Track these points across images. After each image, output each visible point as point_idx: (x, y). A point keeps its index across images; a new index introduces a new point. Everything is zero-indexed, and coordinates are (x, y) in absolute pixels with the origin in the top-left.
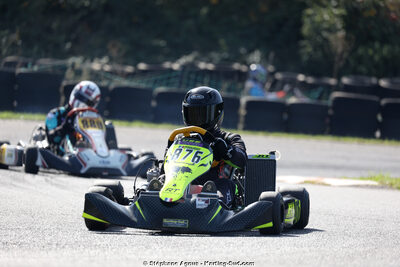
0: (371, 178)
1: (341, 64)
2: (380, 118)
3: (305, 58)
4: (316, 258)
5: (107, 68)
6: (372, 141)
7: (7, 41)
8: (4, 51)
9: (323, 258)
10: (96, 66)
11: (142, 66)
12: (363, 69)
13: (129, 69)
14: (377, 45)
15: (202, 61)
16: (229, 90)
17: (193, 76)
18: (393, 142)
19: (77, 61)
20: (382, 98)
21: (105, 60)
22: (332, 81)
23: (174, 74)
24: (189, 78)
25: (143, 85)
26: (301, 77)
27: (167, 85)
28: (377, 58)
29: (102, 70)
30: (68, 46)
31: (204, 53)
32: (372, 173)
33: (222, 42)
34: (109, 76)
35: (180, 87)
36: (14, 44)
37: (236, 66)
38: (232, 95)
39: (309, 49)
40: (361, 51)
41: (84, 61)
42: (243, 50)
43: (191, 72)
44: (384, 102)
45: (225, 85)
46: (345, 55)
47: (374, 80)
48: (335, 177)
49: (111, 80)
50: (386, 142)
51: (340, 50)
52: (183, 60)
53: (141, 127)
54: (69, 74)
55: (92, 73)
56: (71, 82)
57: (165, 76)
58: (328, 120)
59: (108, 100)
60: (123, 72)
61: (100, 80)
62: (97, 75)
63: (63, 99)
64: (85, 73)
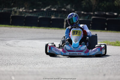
1: (95, 8)
2: (106, 24)
3: (84, 6)
4: (87, 66)
5: (24, 11)
6: (104, 31)
9: (89, 66)
10: (21, 10)
11: (35, 10)
12: (101, 9)
13: (31, 11)
14: (105, 2)
15: (52, 8)
16: (61, 16)
17: (50, 13)
18: (110, 31)
19: (15, 9)
20: (107, 18)
21: (23, 8)
22: (92, 13)
23: (44, 12)
24: (49, 13)
25: (35, 16)
26: (83, 12)
27: (42, 15)
28: (105, 6)
29: (23, 11)
30: (12, 4)
31: (53, 6)
32: (104, 41)
33: (58, 2)
34: (25, 13)
35: (46, 16)
37: (63, 9)
38: (62, 18)
39: (85, 4)
40: (100, 4)
41: (17, 9)
42: (65, 5)
43: (49, 11)
44: (107, 19)
45: (60, 15)
46: (96, 5)
47: (104, 13)
49: (25, 14)
50: (108, 31)
51: (94, 4)
52: (47, 8)
53: (35, 28)
54: (13, 13)
55: (20, 12)
56: (13, 15)
57: (42, 13)
58: (91, 25)
59: (24, 20)
60: (29, 12)
61: (22, 14)
62: (21, 13)
63: (11, 20)
64: (17, 12)
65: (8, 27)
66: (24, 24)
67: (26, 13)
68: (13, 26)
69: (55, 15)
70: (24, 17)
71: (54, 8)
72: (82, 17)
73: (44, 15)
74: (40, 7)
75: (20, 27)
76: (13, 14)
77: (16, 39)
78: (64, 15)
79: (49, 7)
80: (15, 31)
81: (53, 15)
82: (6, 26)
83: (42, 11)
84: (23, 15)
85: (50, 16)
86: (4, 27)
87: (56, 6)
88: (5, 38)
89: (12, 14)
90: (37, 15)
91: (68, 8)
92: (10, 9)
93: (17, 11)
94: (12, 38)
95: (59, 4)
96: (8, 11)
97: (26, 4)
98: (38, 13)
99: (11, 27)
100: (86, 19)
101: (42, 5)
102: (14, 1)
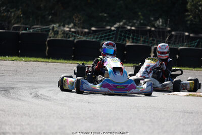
3: (189, 22)
5: (73, 30)
7: (14, 15)
8: (13, 21)
10: (66, 29)
11: (93, 29)
13: (86, 30)
15: (128, 25)
16: (144, 42)
19: (56, 26)
23: (112, 33)
24: (121, 35)
25: (94, 40)
26: (187, 34)
29: (70, 31)
30: (50, 17)
31: (130, 20)
33: (140, 13)
34: (74, 34)
35: (115, 39)
36: (18, 17)
37: (149, 28)
38: (146, 44)
41: (59, 26)
45: (142, 39)
49: (75, 37)
52: (117, 25)
54: (51, 34)
55: (64, 32)
56: (52, 38)
59: (73, 48)
60: (82, 32)
61: (69, 38)
62: (67, 34)
63: (47, 48)
64: (60, 33)
65: (42, 62)
66: (73, 56)
67: (77, 35)
68: (50, 60)
69: (133, 39)
70: (72, 41)
71: (131, 26)
72: (185, 44)
73: (112, 38)
74: (104, 24)
75: (66, 61)
76: (51, 36)
78: (151, 39)
79: (121, 23)
80: (56, 69)
81: (129, 38)
82: (38, 59)
83: (108, 29)
84: (71, 39)
85: (124, 40)
86: (34, 61)
87: (135, 21)
88: (36, 83)
89: (50, 38)
90: (98, 39)
91: (158, 26)
92: (45, 27)
93: (60, 30)
94: (49, 82)
95: (142, 17)
96: (41, 31)
97: (76, 18)
98: (99, 34)
99: (48, 62)
100: (194, 46)
101: (107, 19)
102: (53, 12)
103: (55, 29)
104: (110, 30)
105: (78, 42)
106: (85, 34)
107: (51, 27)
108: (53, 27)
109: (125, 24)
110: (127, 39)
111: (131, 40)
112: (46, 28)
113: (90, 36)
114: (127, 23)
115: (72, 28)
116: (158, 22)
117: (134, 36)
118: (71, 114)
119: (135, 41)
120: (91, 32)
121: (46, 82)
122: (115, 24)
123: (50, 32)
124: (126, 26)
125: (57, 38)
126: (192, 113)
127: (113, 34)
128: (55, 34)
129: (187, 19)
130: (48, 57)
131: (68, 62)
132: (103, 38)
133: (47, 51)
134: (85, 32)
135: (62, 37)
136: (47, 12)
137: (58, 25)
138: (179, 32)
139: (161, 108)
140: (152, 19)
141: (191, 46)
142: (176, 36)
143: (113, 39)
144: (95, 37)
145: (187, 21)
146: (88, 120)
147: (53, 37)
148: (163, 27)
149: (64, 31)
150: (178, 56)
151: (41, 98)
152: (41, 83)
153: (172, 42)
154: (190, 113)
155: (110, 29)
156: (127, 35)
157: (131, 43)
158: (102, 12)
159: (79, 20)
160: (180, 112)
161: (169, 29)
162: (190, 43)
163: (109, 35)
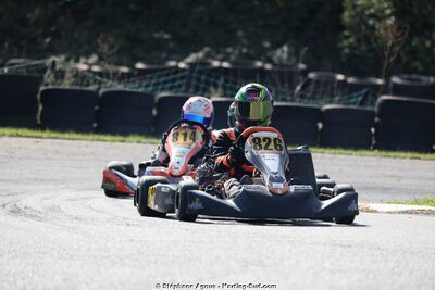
0: (428, 202)
1: (392, 59)
3: (347, 51)
5: (96, 68)
6: (428, 156)
10: (82, 66)
11: (140, 66)
12: (417, 64)
13: (125, 69)
15: (215, 59)
17: (203, 78)
19: (59, 59)
21: (94, 58)
22: (380, 82)
23: (179, 75)
24: (199, 80)
25: (141, 90)
26: (340, 77)
27: (171, 89)
29: (89, 71)
30: (48, 40)
31: (218, 48)
33: (240, 33)
34: (97, 77)
37: (259, 64)
40: (415, 41)
41: (67, 60)
46: (397, 48)
47: (432, 80)
48: (382, 201)
49: (100, 83)
52: (192, 58)
54: (49, 77)
55: (77, 74)
56: (50, 87)
57: (171, 77)
58: (373, 130)
59: (96, 108)
60: (115, 74)
61: (88, 85)
62: (84, 77)
63: (41, 108)
64: (68, 75)
65: (28, 137)
66: (95, 125)
67: (105, 80)
68: (47, 133)
69: (225, 88)
70: (95, 94)
71: (222, 60)
72: (337, 98)
73: (180, 86)
74: (164, 55)
75: (80, 136)
76: (49, 82)
77: (61, 186)
79: (201, 55)
80: (58, 152)
81: (216, 86)
82: (20, 131)
83: (171, 68)
84: (92, 88)
86: (11, 136)
87: (230, 50)
88: (16, 182)
89: (47, 85)
90: (150, 89)
91: (280, 59)
92: (35, 62)
93: (68, 69)
94: (43, 181)
95: (244, 41)
96: (28, 71)
97: (104, 42)
98: (152, 78)
99: (42, 138)
100: (354, 103)
101: (171, 45)
102: (53, 29)
103: (58, 67)
104: (177, 70)
105: (105, 94)
106: (122, 77)
107: (49, 61)
108: (54, 62)
109: (208, 55)
110: (212, 89)
111: (220, 90)
112: (37, 65)
113: (134, 82)
114: (213, 54)
115: (95, 64)
116: (279, 52)
117: (227, 81)
118: (89, 249)
119: (229, 92)
120: (136, 73)
121: (36, 180)
122: (187, 55)
123: (47, 74)
124: (209, 60)
125: (62, 87)
126: (349, 246)
127: (182, 78)
128: (56, 77)
129: (340, 45)
130: (42, 127)
131: (86, 136)
132: (160, 87)
133: (39, 113)
134: (123, 73)
135: (73, 84)
136: (41, 31)
137: (63, 58)
138: (323, 73)
139: (283, 237)
140: (267, 44)
141: (348, 104)
142: (318, 82)
143: (183, 88)
144: (144, 84)
145: (342, 49)
146: (127, 261)
147: (53, 84)
148: (290, 64)
149: (77, 71)
150: (320, 125)
151: (26, 215)
152: (27, 183)
153: (308, 95)
154: (346, 247)
155: (177, 67)
156: (212, 80)
157: (222, 96)
158: (158, 30)
159: (111, 47)
160: (325, 244)
161: (302, 66)
162: (346, 97)
163: (174, 80)
